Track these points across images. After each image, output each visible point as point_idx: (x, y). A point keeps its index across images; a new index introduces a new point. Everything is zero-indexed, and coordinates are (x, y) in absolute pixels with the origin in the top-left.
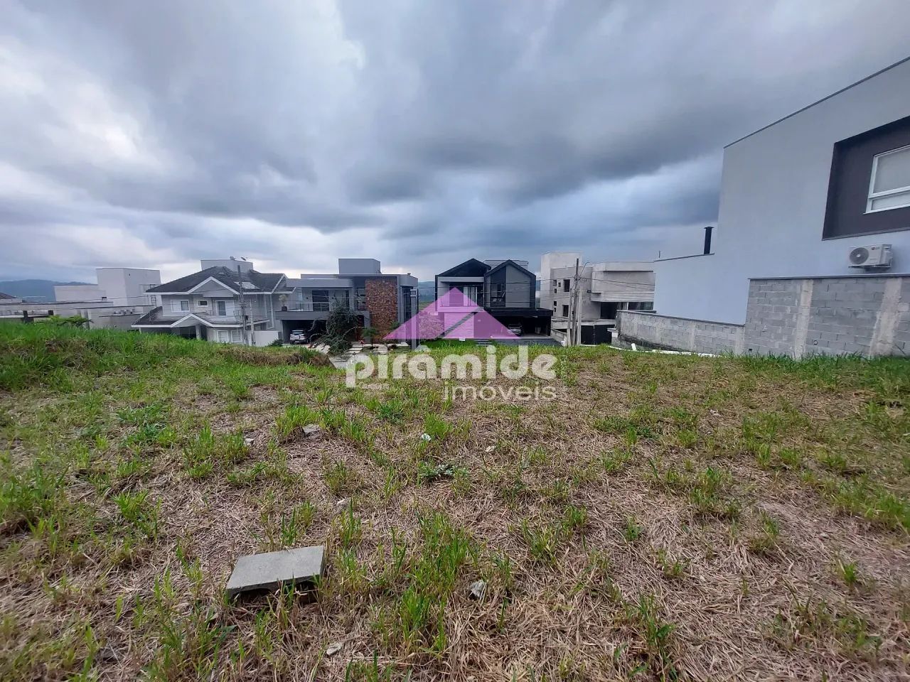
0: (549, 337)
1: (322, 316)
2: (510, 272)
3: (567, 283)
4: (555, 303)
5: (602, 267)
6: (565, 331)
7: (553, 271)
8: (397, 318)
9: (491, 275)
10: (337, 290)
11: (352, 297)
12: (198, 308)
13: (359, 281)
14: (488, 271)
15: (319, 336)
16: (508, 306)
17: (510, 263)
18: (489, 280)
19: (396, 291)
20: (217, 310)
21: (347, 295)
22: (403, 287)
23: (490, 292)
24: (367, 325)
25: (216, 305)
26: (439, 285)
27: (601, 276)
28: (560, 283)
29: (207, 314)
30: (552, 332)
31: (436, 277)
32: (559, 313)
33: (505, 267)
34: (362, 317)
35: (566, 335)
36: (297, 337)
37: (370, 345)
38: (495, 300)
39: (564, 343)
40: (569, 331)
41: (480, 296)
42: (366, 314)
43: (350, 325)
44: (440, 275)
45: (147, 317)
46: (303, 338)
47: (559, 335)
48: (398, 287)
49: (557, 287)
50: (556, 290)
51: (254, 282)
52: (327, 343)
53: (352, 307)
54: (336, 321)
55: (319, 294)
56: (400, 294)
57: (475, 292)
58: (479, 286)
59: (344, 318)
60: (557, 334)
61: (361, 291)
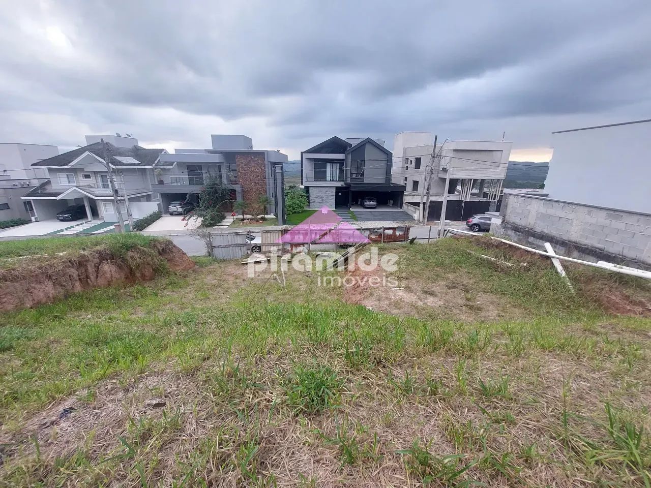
0: (401, 210)
1: (196, 189)
2: (369, 149)
3: (418, 160)
4: (406, 179)
5: (453, 147)
6: (417, 204)
7: (405, 150)
8: (266, 191)
9: (352, 152)
10: (209, 165)
11: (224, 171)
12: (84, 182)
13: (230, 157)
14: (349, 149)
15: (192, 209)
16: (366, 181)
17: (369, 141)
18: (350, 157)
19: (265, 166)
20: (100, 184)
21: (220, 170)
22: (271, 162)
23: (349, 168)
24: (239, 199)
25: (99, 179)
26: (304, 161)
27: (451, 154)
28: (411, 161)
29: (92, 187)
30: (404, 205)
31: (302, 153)
32: (409, 187)
33: (364, 145)
34: (234, 191)
35: (419, 210)
36: (174, 209)
37: (241, 216)
38: (354, 176)
39: (416, 216)
40: (421, 206)
41: (341, 172)
42: (237, 188)
43: (223, 197)
44: (304, 152)
45: (37, 189)
46: (180, 210)
47: (411, 208)
48: (266, 163)
49: (409, 165)
50: (407, 167)
51: (136, 157)
52: (200, 216)
53: (225, 181)
54: (209, 195)
55: (194, 169)
56: (268, 169)
57: (336, 167)
58: (341, 162)
59: (216, 192)
60: (409, 208)
61: (233, 166)
